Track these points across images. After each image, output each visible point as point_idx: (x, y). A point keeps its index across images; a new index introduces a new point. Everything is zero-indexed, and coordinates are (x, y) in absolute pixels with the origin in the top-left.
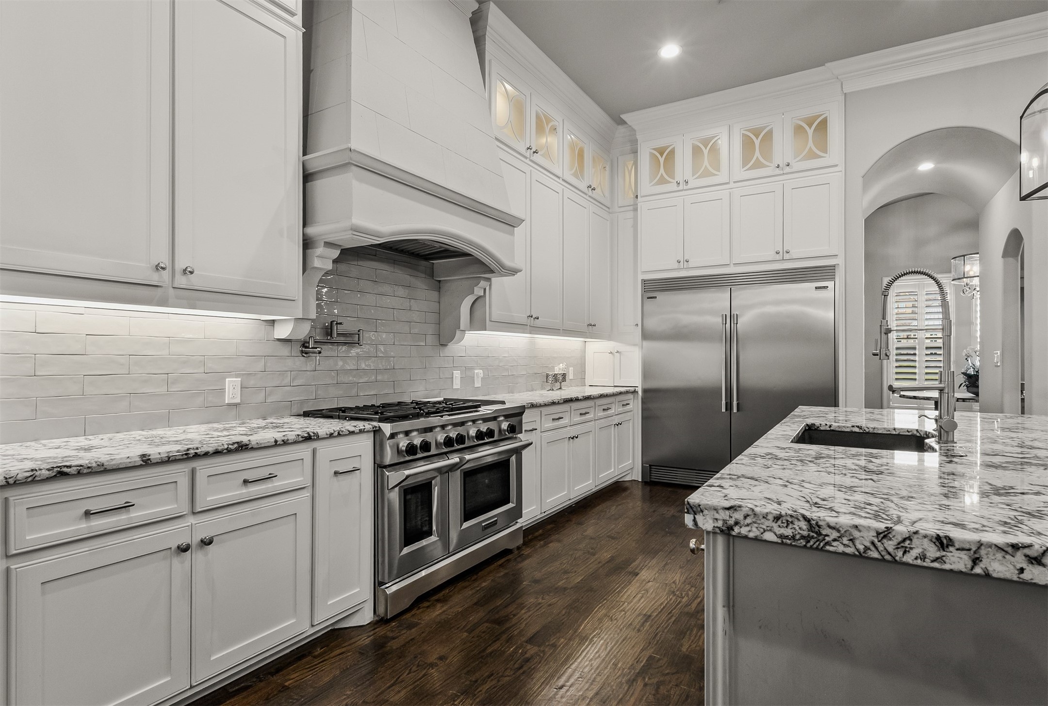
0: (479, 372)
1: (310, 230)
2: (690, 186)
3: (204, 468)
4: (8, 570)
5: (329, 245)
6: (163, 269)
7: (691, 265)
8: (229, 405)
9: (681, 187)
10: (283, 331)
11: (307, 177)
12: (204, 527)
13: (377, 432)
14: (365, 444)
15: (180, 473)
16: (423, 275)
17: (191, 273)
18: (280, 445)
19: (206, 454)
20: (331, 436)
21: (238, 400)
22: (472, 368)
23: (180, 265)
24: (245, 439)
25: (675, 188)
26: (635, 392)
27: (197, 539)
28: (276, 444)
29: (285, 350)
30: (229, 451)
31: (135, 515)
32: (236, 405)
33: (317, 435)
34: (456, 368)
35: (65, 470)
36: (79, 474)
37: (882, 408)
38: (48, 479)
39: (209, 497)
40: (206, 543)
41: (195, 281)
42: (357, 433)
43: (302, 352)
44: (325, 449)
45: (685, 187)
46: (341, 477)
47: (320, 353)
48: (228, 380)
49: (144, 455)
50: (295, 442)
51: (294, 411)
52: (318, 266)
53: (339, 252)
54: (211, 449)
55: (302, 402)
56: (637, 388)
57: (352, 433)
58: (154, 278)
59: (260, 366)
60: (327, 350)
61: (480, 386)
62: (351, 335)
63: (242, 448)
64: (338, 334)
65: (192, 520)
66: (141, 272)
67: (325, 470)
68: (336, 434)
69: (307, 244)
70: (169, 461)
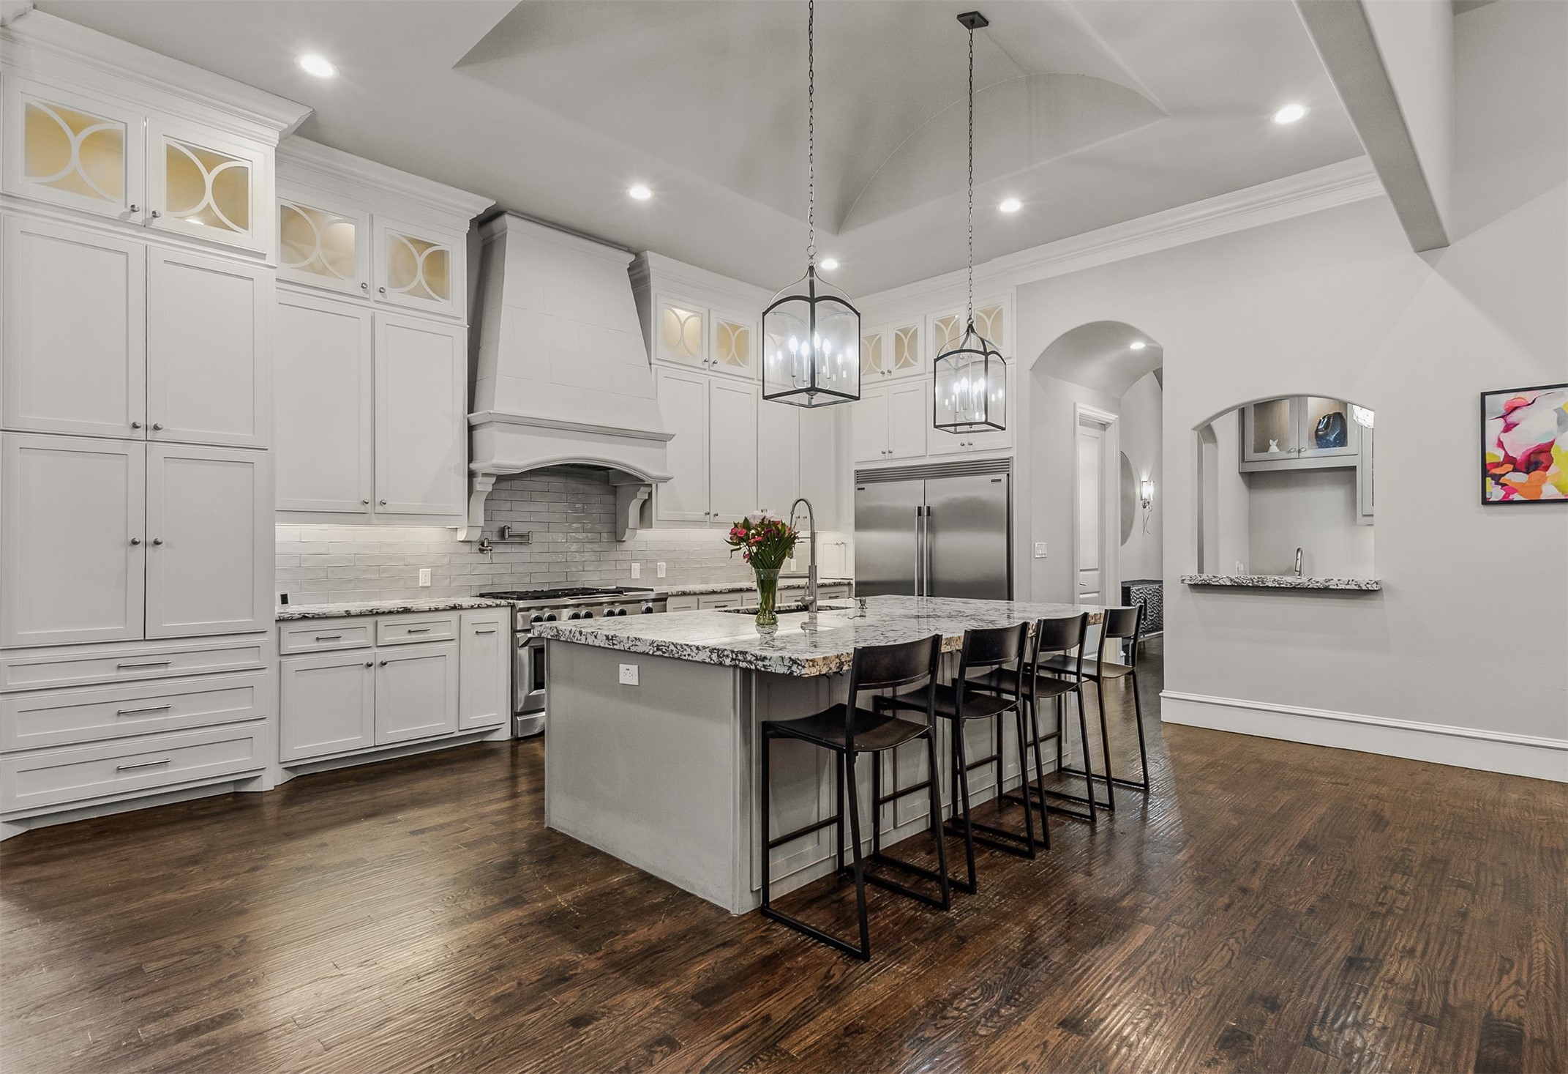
0: (662, 565)
1: (473, 466)
2: (893, 376)
3: (383, 620)
4: (280, 662)
5: (485, 475)
6: (367, 503)
7: (894, 455)
8: (421, 587)
9: (886, 378)
10: (462, 536)
11: (471, 428)
12: (384, 654)
13: (513, 606)
14: (504, 615)
15: (368, 622)
16: (599, 483)
17: (385, 504)
18: (433, 611)
19: (383, 613)
20: (472, 607)
21: (429, 584)
22: (654, 561)
23: (378, 500)
24: (409, 606)
25: (880, 377)
26: (849, 584)
27: (378, 662)
28: (430, 610)
29: (467, 548)
30: (398, 612)
31: (342, 643)
32: (427, 587)
33: (461, 606)
34: (636, 561)
35: (306, 615)
36: (313, 618)
37: (1009, 600)
38: (298, 619)
39: (386, 638)
40: (383, 664)
41: (388, 508)
42: (494, 607)
43: (480, 549)
44: (469, 616)
45: (889, 377)
46: (481, 635)
47: (491, 550)
48: (422, 571)
49: (347, 611)
50: (444, 610)
51: (473, 593)
52: (481, 490)
53: (495, 479)
54: (387, 611)
55: (481, 587)
56: (851, 581)
57: (490, 606)
58: (362, 509)
59: (446, 560)
60: (498, 549)
61: (664, 576)
62: (522, 536)
63: (406, 611)
64: (509, 536)
65: (376, 650)
66: (354, 505)
67: (468, 630)
68: (476, 606)
69: (471, 475)
70: (361, 615)
